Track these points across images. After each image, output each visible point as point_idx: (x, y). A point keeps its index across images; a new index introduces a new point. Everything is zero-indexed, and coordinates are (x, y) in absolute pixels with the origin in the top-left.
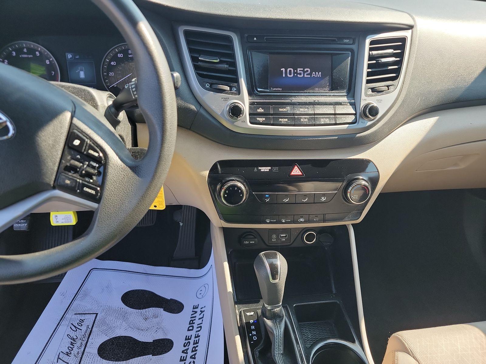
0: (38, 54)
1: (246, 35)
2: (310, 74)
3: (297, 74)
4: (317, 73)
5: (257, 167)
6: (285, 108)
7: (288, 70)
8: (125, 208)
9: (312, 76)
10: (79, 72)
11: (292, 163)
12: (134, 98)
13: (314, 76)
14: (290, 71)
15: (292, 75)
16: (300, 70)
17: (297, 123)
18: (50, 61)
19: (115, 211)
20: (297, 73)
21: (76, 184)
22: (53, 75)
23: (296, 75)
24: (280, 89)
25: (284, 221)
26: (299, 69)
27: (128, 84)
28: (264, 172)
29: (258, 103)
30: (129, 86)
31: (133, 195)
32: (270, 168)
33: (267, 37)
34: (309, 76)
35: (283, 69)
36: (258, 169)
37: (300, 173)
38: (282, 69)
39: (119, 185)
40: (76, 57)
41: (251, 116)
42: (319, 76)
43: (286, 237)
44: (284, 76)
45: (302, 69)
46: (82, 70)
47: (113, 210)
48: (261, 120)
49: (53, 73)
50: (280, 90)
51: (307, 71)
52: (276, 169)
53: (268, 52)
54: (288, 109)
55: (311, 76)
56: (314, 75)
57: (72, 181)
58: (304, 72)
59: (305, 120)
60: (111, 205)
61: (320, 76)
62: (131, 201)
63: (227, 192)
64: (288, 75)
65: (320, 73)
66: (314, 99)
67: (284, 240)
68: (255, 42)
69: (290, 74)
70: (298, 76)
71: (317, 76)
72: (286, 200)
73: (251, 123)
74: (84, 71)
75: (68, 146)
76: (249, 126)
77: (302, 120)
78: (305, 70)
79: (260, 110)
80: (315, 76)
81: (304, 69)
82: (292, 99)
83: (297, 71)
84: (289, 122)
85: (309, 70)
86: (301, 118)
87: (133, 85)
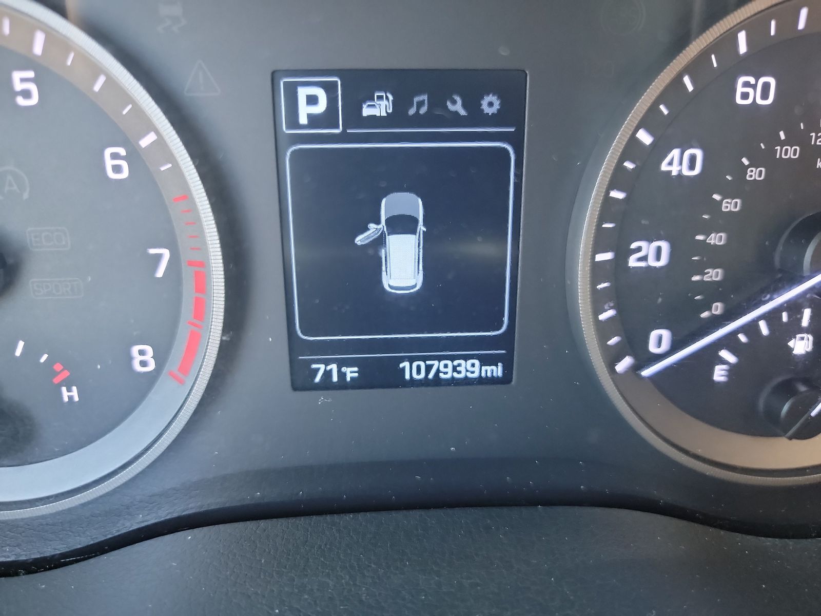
0: (26, 94)
10: (380, 241)
18: (134, 156)
22: (160, 273)
40: (366, 112)
46: (401, 224)
49: (159, 257)
74: (421, 228)
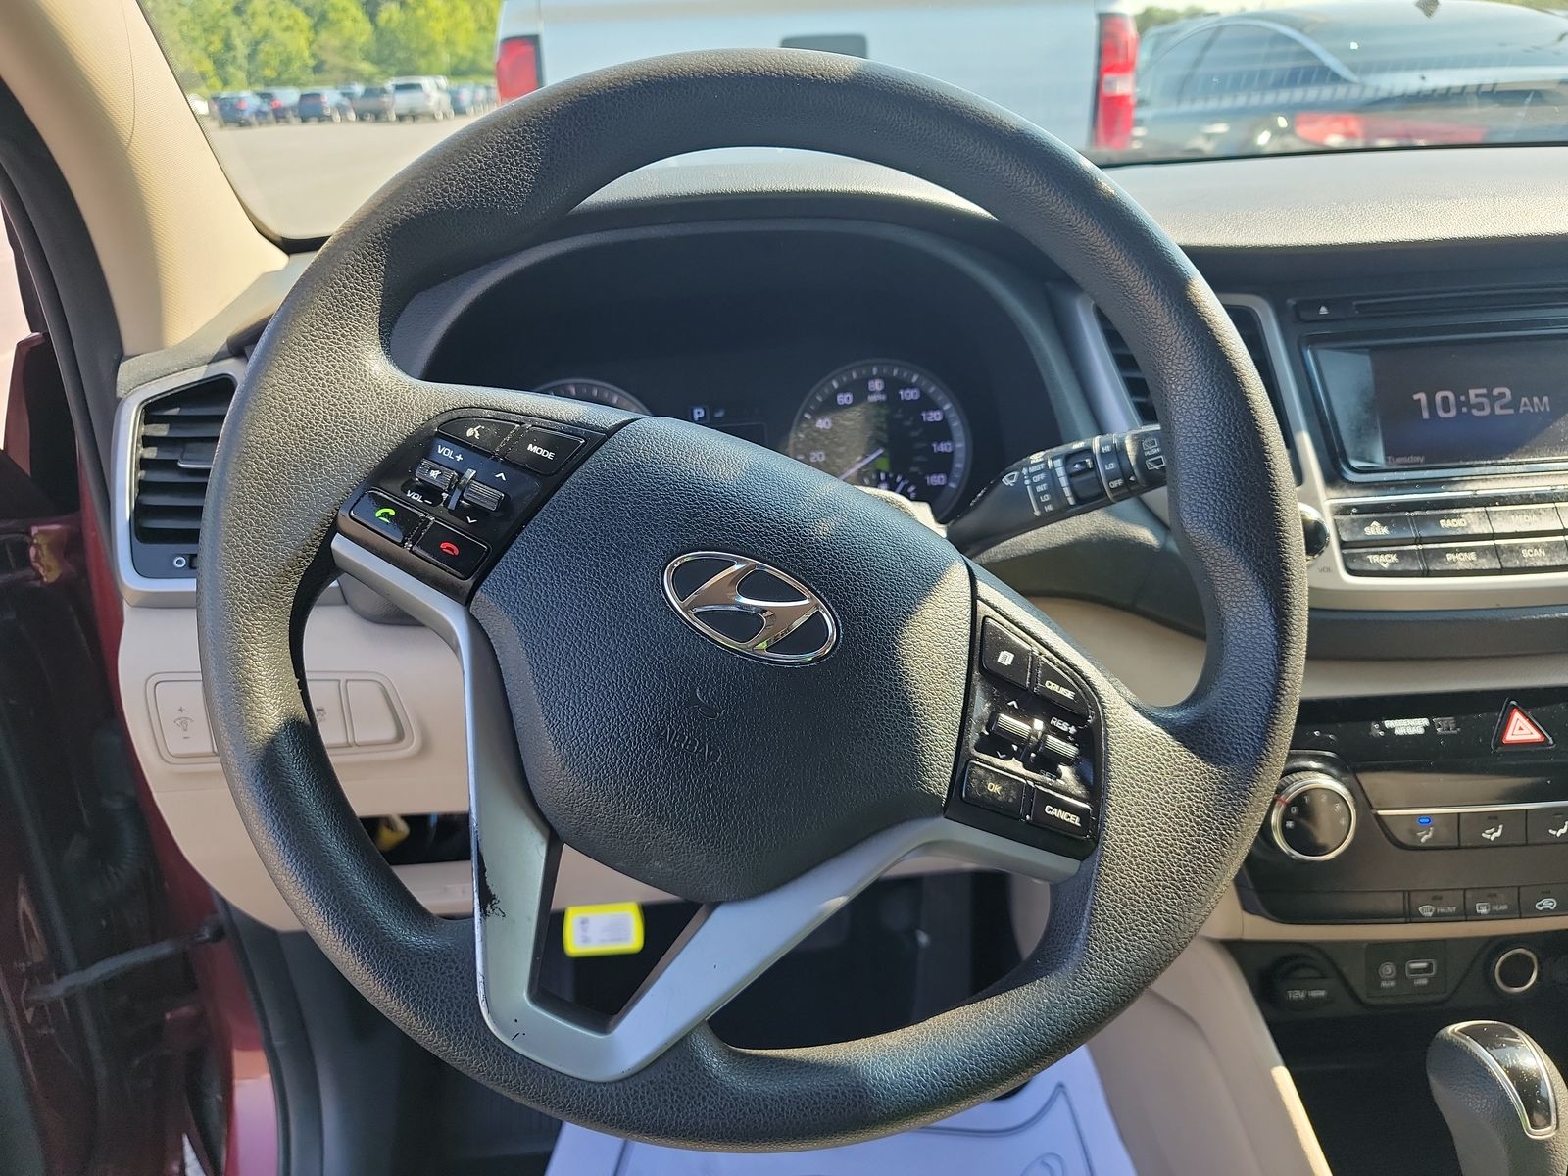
1: (1291, 302)
2: (1515, 404)
3: (1470, 406)
4: (1535, 399)
5: (1379, 721)
6: (1457, 516)
7: (1438, 396)
8: (1178, 871)
9: (1521, 411)
11: (1499, 703)
12: (1037, 513)
13: (1525, 408)
14: (1445, 399)
15: (1453, 413)
16: (1477, 396)
17: (1510, 565)
19: (1144, 883)
20: (1467, 403)
21: (1019, 794)
23: (1464, 409)
24: (1418, 459)
25: (1484, 911)
26: (1472, 393)
27: (1016, 473)
28: (1407, 737)
29: (1363, 509)
30: (1021, 478)
31: (1197, 823)
32: (1425, 722)
33: (1360, 302)
34: (1511, 411)
35: (1422, 396)
36: (1383, 728)
37: (1536, 736)
38: (1416, 397)
39: (1149, 794)
41: (1345, 551)
42: (1542, 409)
43: (1428, 970)
44: (1426, 415)
45: (1484, 391)
47: (1139, 879)
48: (1385, 561)
50: (1419, 463)
51: (1502, 395)
52: (1445, 725)
53: (1367, 347)
54: (1470, 521)
55: (1517, 409)
56: (1525, 405)
57: (1007, 784)
58: (1492, 399)
59: (1536, 553)
60: (1131, 862)
61: (1548, 409)
62: (1194, 847)
63: (1294, 810)
64: (1441, 414)
65: (1546, 399)
66: (1552, 483)
67: (1424, 982)
68: (1325, 320)
69: (1447, 409)
70: (1475, 412)
71: (1536, 410)
72: (1491, 834)
73: (1351, 572)
75: (981, 670)
76: (1346, 584)
77: (1525, 553)
78: (1496, 392)
79: (1376, 530)
80: (1531, 410)
81: (1490, 391)
82: (1476, 488)
83: (1468, 397)
84: (1485, 563)
85: (1508, 392)
86: (1521, 546)
87: (1037, 473)
